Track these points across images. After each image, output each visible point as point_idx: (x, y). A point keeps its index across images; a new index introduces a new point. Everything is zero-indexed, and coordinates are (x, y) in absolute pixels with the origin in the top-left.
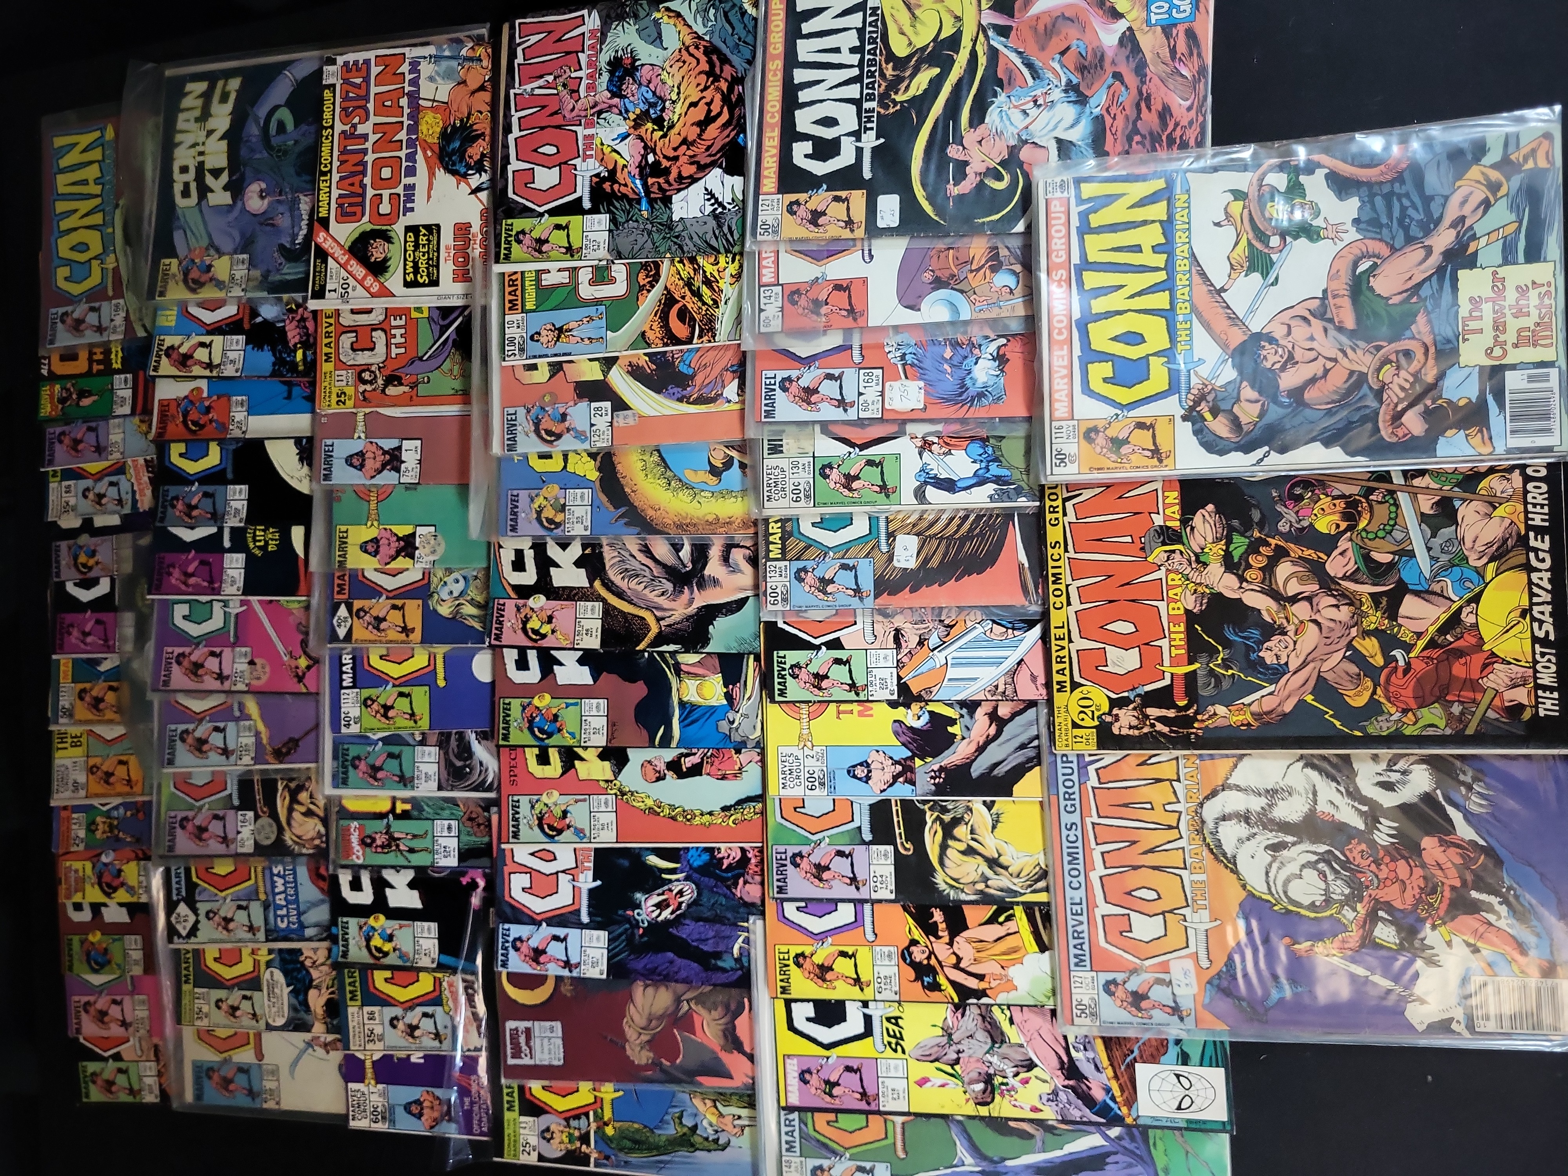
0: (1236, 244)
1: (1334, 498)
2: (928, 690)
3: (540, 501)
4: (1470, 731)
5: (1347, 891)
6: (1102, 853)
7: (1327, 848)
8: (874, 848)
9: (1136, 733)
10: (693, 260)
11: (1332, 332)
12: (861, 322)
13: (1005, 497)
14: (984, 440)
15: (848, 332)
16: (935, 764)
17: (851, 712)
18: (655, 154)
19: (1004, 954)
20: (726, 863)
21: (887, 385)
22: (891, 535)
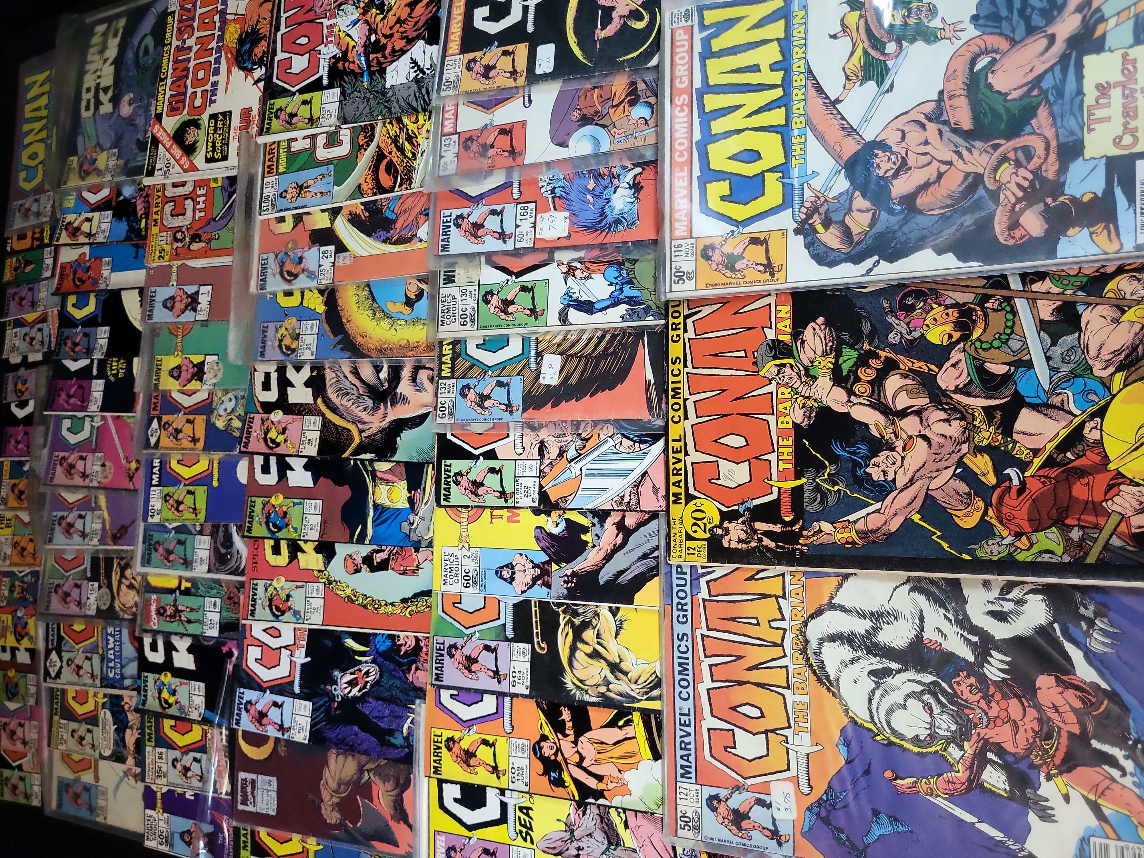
0: (852, 54)
1: (947, 307)
2: (564, 499)
3: (282, 331)
4: (1091, 559)
5: (953, 727)
6: (710, 666)
7: (935, 679)
8: (515, 645)
9: (745, 546)
10: (399, 120)
11: (947, 134)
12: (518, 160)
13: (635, 317)
14: (620, 264)
15: (509, 170)
16: (568, 569)
17: (502, 517)
18: (376, 34)
19: (621, 757)
20: (403, 649)
21: (539, 216)
22: (540, 355)
